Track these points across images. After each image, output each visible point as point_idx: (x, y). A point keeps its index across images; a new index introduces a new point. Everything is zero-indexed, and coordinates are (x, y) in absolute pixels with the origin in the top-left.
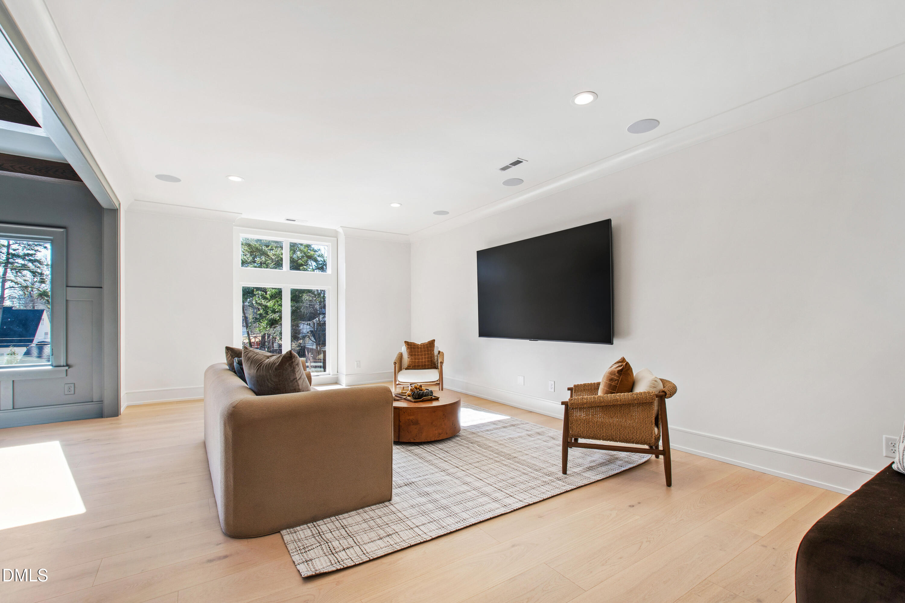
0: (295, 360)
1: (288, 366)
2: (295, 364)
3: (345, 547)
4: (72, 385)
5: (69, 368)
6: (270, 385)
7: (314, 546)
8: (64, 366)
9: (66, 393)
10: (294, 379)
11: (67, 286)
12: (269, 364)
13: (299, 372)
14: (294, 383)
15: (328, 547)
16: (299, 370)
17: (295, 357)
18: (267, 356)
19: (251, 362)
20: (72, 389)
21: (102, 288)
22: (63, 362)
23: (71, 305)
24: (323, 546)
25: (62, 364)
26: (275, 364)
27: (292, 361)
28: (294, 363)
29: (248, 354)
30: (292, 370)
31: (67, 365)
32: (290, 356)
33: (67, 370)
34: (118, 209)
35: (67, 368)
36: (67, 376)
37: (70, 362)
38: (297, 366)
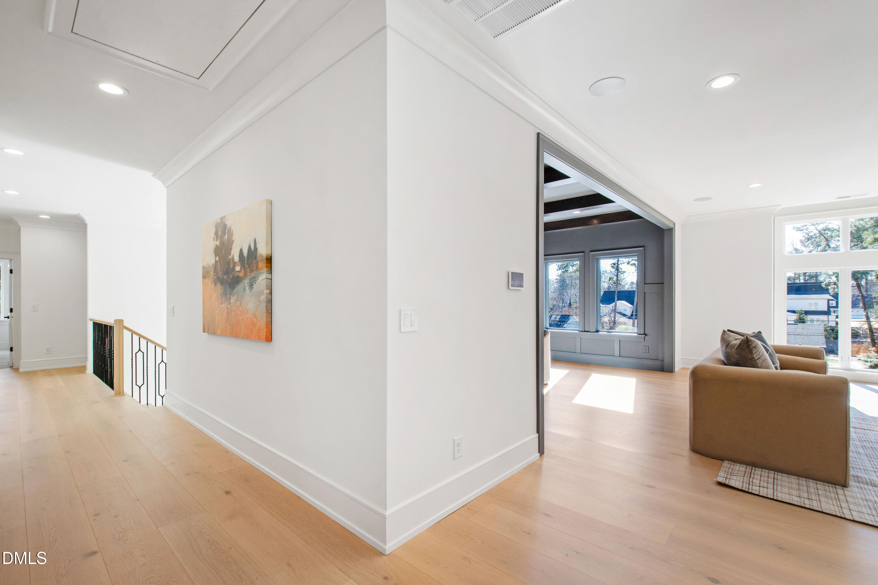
0: (752, 344)
1: (746, 348)
2: (752, 347)
3: (761, 485)
4: (647, 347)
5: (645, 336)
6: (733, 360)
7: (738, 475)
8: (643, 334)
9: (644, 352)
10: (752, 358)
11: (645, 284)
12: (733, 344)
13: (758, 353)
14: (753, 361)
15: (749, 481)
16: (757, 352)
17: (751, 341)
18: (736, 339)
19: (724, 341)
20: (647, 349)
21: (663, 283)
22: (642, 332)
23: (647, 295)
24: (745, 478)
25: (642, 333)
26: (736, 345)
27: (749, 344)
28: (751, 345)
29: (724, 336)
30: (749, 351)
31: (645, 334)
32: (746, 340)
33: (644, 337)
34: (673, 228)
35: (644, 336)
36: (644, 341)
37: (646, 332)
38: (754, 348)
